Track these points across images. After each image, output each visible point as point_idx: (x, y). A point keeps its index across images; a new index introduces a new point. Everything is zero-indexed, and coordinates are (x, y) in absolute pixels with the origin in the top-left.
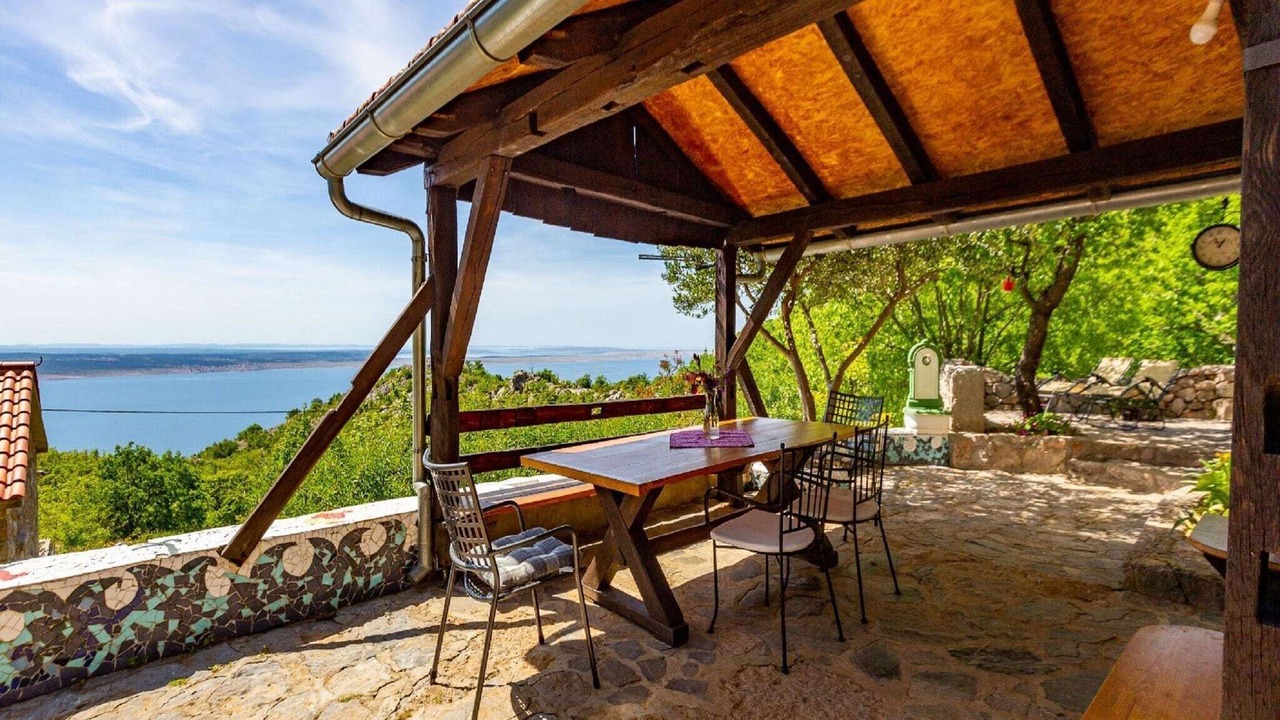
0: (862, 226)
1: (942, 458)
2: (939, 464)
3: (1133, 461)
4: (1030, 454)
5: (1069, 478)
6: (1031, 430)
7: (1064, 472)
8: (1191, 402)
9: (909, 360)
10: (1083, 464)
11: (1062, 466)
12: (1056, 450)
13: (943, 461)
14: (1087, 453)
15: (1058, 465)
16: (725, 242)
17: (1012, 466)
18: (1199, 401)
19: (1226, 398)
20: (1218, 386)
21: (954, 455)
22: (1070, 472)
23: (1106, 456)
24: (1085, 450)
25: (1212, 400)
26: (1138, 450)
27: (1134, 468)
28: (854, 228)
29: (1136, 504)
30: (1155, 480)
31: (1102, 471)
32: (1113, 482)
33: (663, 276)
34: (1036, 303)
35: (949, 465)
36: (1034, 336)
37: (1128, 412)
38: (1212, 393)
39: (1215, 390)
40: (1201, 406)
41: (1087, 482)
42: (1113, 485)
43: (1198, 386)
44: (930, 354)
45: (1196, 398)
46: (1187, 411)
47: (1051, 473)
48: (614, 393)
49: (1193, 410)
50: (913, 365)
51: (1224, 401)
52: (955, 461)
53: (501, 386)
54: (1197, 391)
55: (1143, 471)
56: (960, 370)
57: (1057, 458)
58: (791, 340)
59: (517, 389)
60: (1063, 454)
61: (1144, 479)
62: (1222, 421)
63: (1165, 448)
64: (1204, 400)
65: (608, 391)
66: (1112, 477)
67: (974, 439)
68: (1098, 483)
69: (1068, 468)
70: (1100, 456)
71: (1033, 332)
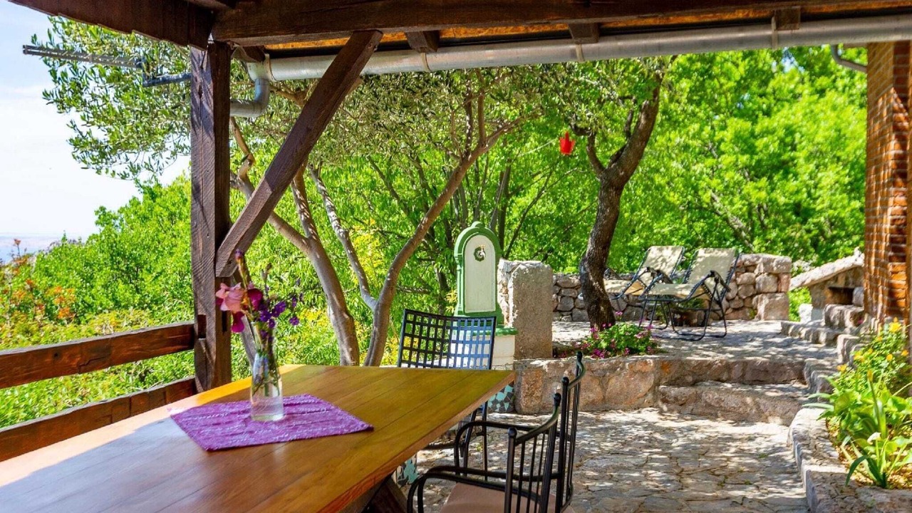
0: (450, 32)
1: (506, 400)
2: (502, 411)
3: (723, 382)
4: (615, 383)
5: (661, 413)
6: (608, 349)
7: (653, 405)
8: (733, 299)
9: (456, 254)
10: (674, 391)
11: (650, 396)
12: (644, 375)
13: (507, 406)
14: (677, 375)
15: (646, 395)
16: (211, 38)
17: (593, 403)
18: (740, 298)
19: (766, 293)
20: (757, 279)
21: (522, 394)
22: (660, 403)
23: (696, 377)
24: (674, 372)
25: (752, 297)
26: (728, 367)
27: (728, 391)
28: (437, 33)
29: (750, 439)
30: (758, 405)
31: (698, 397)
32: (712, 412)
33: (46, 95)
34: (606, 171)
35: (514, 411)
36: (605, 218)
37: (678, 316)
38: (752, 288)
39: (754, 284)
40: (742, 305)
41: (682, 416)
42: (714, 417)
43: (739, 280)
44: (483, 242)
45: (737, 294)
46: (730, 310)
47: (638, 408)
49: (735, 310)
50: (462, 260)
51: (764, 297)
52: (523, 402)
54: (738, 286)
55: (740, 394)
56: (522, 267)
57: (644, 386)
58: (309, 222)
60: (651, 380)
61: (745, 404)
62: (762, 321)
63: (755, 362)
64: (744, 297)
66: (709, 405)
67: (546, 368)
68: (695, 415)
69: (659, 399)
70: (690, 379)
71: (603, 212)
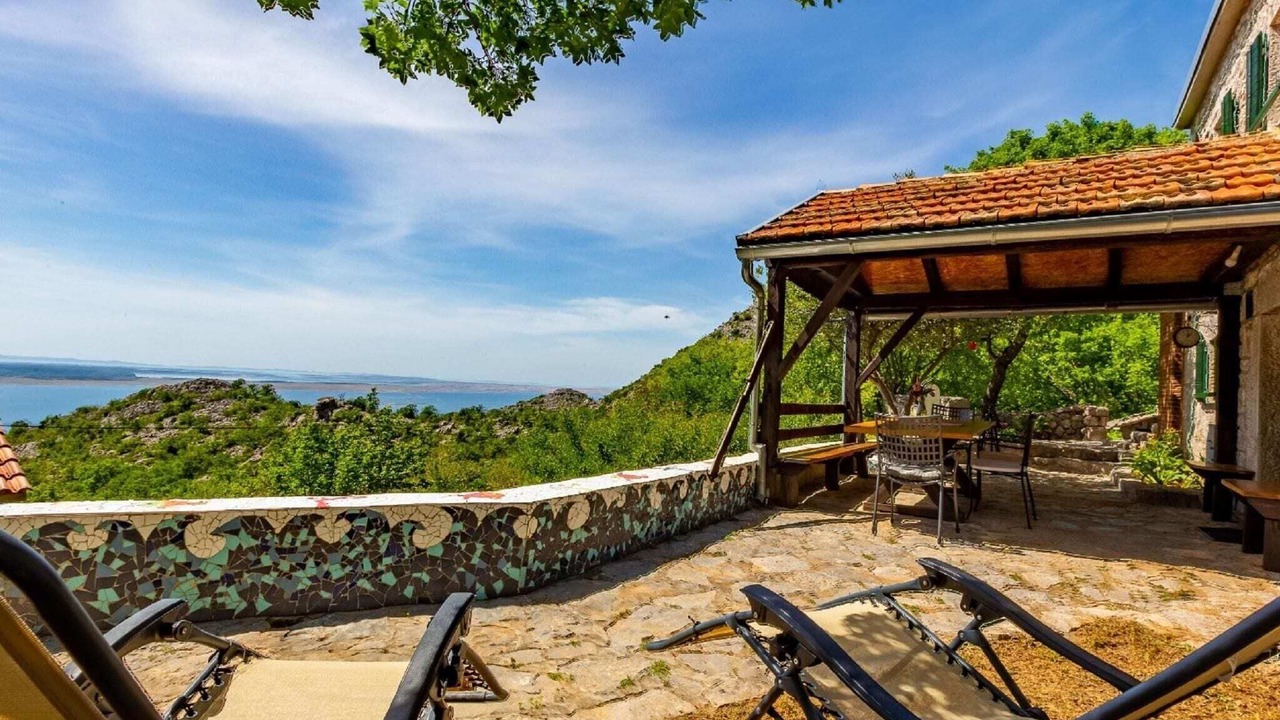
16: (857, 307)
18: (1072, 428)
20: (1085, 418)
25: (1081, 428)
34: (997, 358)
36: (997, 379)
38: (1081, 423)
40: (1074, 431)
48: (445, 424)
51: (1090, 428)
53: (299, 414)
54: (1071, 421)
59: (321, 417)
64: (1075, 428)
65: (438, 420)
